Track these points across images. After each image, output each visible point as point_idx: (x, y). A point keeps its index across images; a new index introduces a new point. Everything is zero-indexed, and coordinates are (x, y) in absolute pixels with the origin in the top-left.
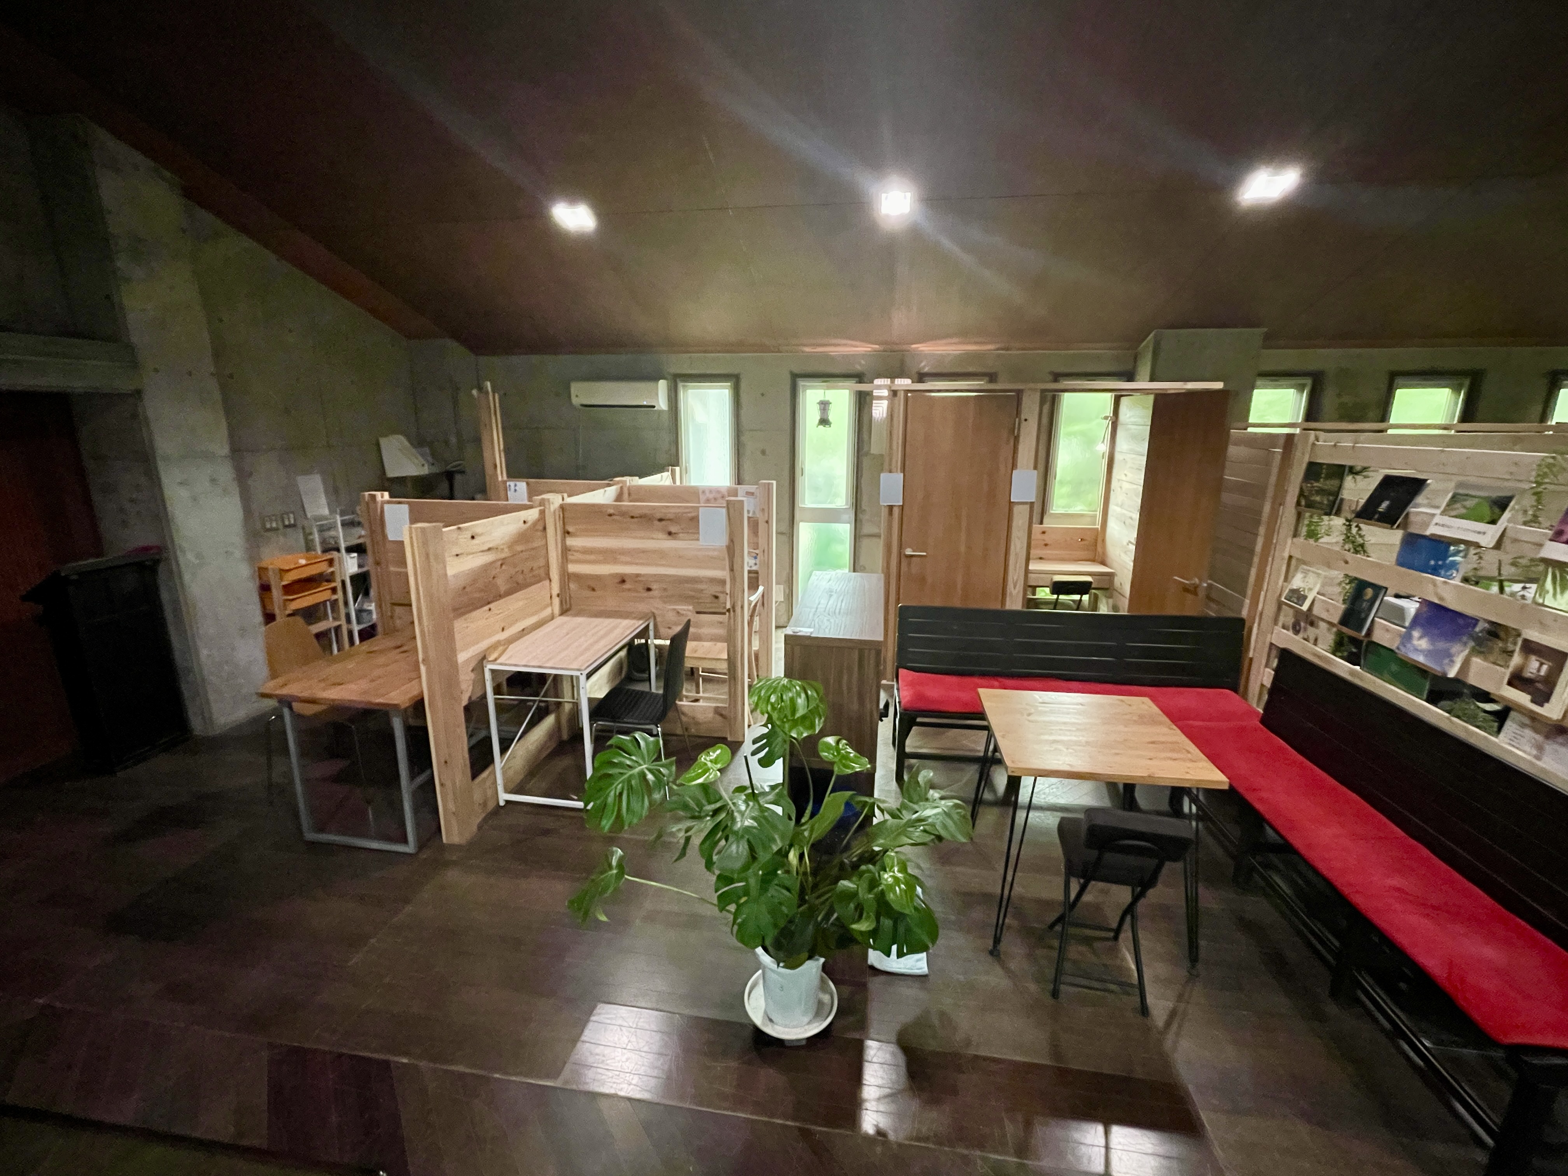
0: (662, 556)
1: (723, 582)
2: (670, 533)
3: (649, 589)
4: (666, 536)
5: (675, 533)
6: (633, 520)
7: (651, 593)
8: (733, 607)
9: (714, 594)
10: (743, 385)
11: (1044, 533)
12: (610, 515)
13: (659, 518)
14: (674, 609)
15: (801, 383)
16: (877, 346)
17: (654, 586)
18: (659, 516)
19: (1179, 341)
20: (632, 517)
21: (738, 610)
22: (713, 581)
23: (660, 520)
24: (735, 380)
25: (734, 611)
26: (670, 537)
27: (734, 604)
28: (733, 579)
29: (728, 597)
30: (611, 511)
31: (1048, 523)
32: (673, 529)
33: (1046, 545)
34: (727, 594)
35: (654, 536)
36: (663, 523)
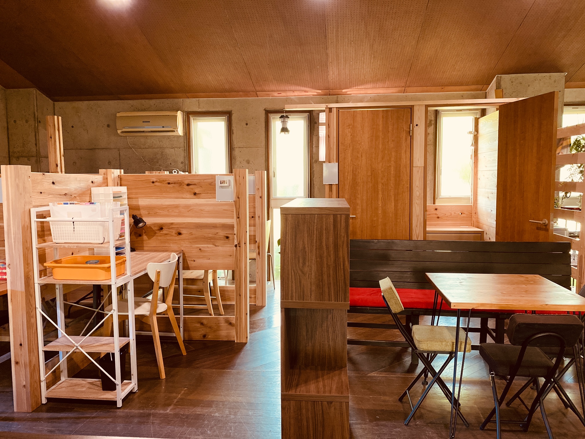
0: (189, 210)
1: (232, 227)
2: (195, 194)
3: (180, 234)
4: (193, 196)
5: (198, 194)
6: (169, 185)
7: (180, 236)
8: (239, 244)
9: (227, 235)
10: (234, 117)
11: (436, 209)
12: (153, 182)
13: (187, 183)
14: (197, 247)
15: (271, 116)
16: (320, 91)
17: (183, 231)
18: (187, 182)
19: (512, 82)
20: (169, 183)
21: (243, 245)
22: (224, 226)
23: (188, 185)
24: (228, 115)
25: (240, 247)
26: (195, 197)
27: (239, 242)
28: (239, 224)
29: (235, 236)
30: (154, 180)
31: (438, 203)
32: (197, 191)
33: (438, 218)
34: (235, 234)
35: (184, 196)
36: (191, 186)
